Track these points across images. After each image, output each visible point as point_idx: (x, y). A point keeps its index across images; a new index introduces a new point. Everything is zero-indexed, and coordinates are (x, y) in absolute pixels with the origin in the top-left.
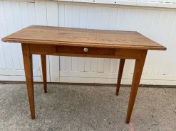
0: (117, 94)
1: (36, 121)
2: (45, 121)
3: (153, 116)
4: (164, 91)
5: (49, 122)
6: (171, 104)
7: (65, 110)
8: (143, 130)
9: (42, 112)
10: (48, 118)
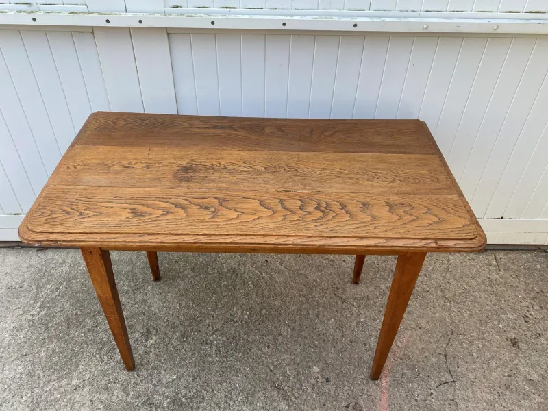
0: (356, 279)
1: (138, 376)
2: (162, 377)
3: (446, 356)
4: (494, 263)
5: (170, 380)
6: (505, 313)
7: (212, 338)
8: (413, 401)
9: (153, 347)
10: (168, 366)
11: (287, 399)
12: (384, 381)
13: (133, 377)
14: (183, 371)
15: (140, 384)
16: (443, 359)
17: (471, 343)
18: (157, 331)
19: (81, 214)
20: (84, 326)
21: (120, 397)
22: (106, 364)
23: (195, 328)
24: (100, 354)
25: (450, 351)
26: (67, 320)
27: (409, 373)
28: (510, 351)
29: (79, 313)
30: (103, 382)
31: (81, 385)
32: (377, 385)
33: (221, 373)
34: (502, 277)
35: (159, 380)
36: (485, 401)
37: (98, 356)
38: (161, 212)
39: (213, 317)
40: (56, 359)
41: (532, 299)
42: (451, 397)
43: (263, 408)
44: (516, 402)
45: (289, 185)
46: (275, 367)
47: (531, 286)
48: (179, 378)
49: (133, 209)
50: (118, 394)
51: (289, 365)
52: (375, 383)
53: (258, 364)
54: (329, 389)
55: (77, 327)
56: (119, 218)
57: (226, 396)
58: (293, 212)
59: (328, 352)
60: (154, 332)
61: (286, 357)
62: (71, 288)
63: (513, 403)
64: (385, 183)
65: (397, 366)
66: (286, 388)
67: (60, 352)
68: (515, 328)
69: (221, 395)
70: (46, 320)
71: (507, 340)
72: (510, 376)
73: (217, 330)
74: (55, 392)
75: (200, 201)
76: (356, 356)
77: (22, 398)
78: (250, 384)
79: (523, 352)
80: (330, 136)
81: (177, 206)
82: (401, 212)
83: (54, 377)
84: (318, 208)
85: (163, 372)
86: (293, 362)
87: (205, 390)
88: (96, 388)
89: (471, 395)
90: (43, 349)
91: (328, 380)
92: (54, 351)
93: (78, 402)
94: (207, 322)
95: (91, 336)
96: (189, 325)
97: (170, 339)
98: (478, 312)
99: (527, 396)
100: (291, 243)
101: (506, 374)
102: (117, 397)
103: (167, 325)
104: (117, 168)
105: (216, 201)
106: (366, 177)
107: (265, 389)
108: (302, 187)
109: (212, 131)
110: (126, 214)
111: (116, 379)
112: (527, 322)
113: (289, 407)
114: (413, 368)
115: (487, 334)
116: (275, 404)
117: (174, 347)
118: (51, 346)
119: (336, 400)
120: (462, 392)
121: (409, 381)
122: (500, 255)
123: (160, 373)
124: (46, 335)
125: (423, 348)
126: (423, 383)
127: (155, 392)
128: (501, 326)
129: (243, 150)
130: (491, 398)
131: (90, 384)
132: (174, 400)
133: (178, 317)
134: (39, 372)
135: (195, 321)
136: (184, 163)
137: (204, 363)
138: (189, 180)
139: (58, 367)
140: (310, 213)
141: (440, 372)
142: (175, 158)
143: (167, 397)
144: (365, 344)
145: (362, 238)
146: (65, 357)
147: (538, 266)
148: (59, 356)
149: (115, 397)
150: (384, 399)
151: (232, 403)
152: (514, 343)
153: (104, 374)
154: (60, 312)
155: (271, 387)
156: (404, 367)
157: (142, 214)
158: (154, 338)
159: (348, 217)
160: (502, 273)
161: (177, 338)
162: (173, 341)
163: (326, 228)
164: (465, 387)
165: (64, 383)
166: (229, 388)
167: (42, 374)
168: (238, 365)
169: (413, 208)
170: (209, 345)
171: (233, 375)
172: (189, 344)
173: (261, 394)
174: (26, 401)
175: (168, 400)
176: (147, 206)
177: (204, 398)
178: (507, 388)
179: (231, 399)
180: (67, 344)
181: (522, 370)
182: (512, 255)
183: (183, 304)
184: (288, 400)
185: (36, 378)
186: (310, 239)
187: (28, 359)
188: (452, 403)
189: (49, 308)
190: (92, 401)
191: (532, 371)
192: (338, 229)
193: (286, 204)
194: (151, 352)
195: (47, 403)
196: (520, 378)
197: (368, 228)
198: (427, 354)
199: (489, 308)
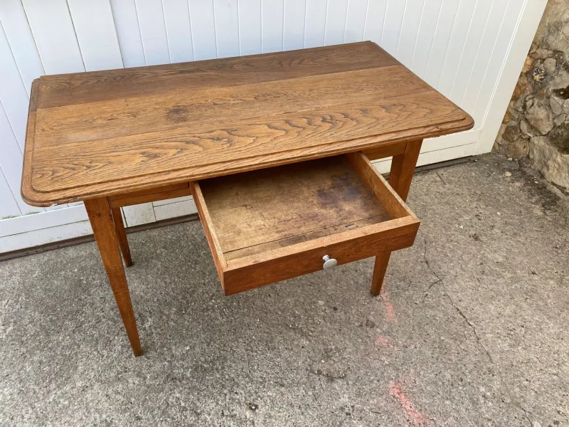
1: (148, 358)
2: (174, 352)
3: (427, 262)
4: (439, 179)
5: (184, 352)
6: (461, 217)
7: (211, 304)
8: (414, 305)
9: (152, 327)
10: (177, 340)
11: (304, 335)
12: (384, 295)
13: (143, 362)
14: (195, 341)
15: (153, 366)
16: (426, 265)
17: (443, 247)
18: (151, 313)
19: (89, 167)
20: (66, 329)
21: (137, 382)
22: (108, 357)
23: (190, 299)
24: (96, 350)
25: (429, 257)
26: (43, 328)
27: (402, 284)
28: (475, 245)
29: (55, 318)
30: (112, 375)
31: (88, 384)
32: (379, 301)
33: (233, 331)
34: (449, 189)
35: (173, 356)
36: (470, 289)
37: (95, 353)
38: (174, 151)
39: (205, 284)
40: (47, 369)
41: (478, 201)
42: (443, 293)
43: (286, 349)
44: (493, 282)
45: (287, 108)
46: (283, 311)
47: (473, 191)
48: (192, 348)
49: (143, 153)
50: (133, 381)
51: (296, 306)
52: (377, 300)
53: (266, 313)
54: (339, 316)
55: (58, 332)
56: (133, 163)
57: (247, 350)
58: (304, 128)
59: (326, 286)
60: (148, 314)
61: (289, 300)
62: (33, 297)
63: (491, 284)
64: (371, 92)
65: (390, 281)
66: (300, 326)
67: (50, 361)
68: (472, 227)
69: (241, 350)
70: (16, 335)
71: (470, 236)
72: (481, 264)
73: (213, 295)
74: (61, 400)
75: (208, 135)
76: (352, 282)
77: (23, 417)
78: (265, 332)
79: (486, 243)
80: (299, 63)
81: (187, 143)
82: (397, 111)
83: (53, 386)
84: (324, 120)
85: (174, 347)
86: (298, 303)
87: (224, 350)
88: (108, 383)
89: (458, 287)
90: (27, 364)
91: (335, 309)
92: (41, 362)
93: (92, 401)
94: (201, 291)
95: (78, 337)
96: (182, 299)
97: (168, 316)
98: (439, 221)
99: (499, 275)
100: (316, 152)
101: (479, 263)
102: (134, 384)
103: (160, 304)
104: (100, 121)
105: (225, 133)
106: (351, 90)
107: (281, 333)
108: (299, 107)
109: (181, 75)
110: (139, 159)
111: (126, 368)
112: (479, 219)
113: (310, 341)
114: (404, 279)
115: (453, 236)
116: (296, 343)
117: (175, 322)
118: (36, 358)
119: (349, 323)
120: (450, 286)
121: (404, 291)
122: (441, 171)
123: (170, 349)
124: (24, 350)
125: (406, 261)
126: (417, 289)
127: (172, 367)
128: (462, 227)
129: (223, 86)
130: (474, 285)
131: (97, 381)
132: (196, 368)
133: (168, 294)
134: (32, 387)
135: (187, 292)
136: (170, 106)
137: (213, 327)
138: (184, 120)
139: (53, 376)
140: (320, 126)
141: (427, 276)
142: (157, 104)
143: (187, 368)
144: (356, 271)
145: (376, 136)
146: (57, 364)
147: (473, 174)
148: (50, 365)
149: (131, 385)
150: (389, 311)
151: (255, 354)
152: (476, 238)
153: (110, 367)
154: (30, 323)
155: (286, 329)
156: (397, 280)
157: (156, 156)
158: (150, 319)
159: (355, 123)
160: (447, 185)
161: (175, 314)
162: (172, 317)
163: (342, 134)
164: (451, 282)
165: (67, 388)
166: (247, 342)
167: (37, 388)
168: (247, 320)
169: (404, 106)
170: (211, 311)
171: (246, 330)
172: (189, 314)
173: (279, 338)
174: (30, 418)
175: (190, 370)
176: (157, 148)
177: (225, 358)
178: (483, 274)
179: (252, 352)
180: (54, 351)
181: (489, 256)
182: (451, 170)
183: (168, 281)
184: (306, 336)
185: (31, 394)
186: (332, 146)
187: (13, 378)
188: (445, 297)
189: (15, 322)
190: (107, 396)
191: (497, 256)
192: (352, 132)
193: (293, 123)
194: (152, 333)
195: (56, 412)
196: (490, 264)
197: (378, 127)
198: (412, 265)
199: (447, 216)
